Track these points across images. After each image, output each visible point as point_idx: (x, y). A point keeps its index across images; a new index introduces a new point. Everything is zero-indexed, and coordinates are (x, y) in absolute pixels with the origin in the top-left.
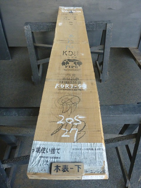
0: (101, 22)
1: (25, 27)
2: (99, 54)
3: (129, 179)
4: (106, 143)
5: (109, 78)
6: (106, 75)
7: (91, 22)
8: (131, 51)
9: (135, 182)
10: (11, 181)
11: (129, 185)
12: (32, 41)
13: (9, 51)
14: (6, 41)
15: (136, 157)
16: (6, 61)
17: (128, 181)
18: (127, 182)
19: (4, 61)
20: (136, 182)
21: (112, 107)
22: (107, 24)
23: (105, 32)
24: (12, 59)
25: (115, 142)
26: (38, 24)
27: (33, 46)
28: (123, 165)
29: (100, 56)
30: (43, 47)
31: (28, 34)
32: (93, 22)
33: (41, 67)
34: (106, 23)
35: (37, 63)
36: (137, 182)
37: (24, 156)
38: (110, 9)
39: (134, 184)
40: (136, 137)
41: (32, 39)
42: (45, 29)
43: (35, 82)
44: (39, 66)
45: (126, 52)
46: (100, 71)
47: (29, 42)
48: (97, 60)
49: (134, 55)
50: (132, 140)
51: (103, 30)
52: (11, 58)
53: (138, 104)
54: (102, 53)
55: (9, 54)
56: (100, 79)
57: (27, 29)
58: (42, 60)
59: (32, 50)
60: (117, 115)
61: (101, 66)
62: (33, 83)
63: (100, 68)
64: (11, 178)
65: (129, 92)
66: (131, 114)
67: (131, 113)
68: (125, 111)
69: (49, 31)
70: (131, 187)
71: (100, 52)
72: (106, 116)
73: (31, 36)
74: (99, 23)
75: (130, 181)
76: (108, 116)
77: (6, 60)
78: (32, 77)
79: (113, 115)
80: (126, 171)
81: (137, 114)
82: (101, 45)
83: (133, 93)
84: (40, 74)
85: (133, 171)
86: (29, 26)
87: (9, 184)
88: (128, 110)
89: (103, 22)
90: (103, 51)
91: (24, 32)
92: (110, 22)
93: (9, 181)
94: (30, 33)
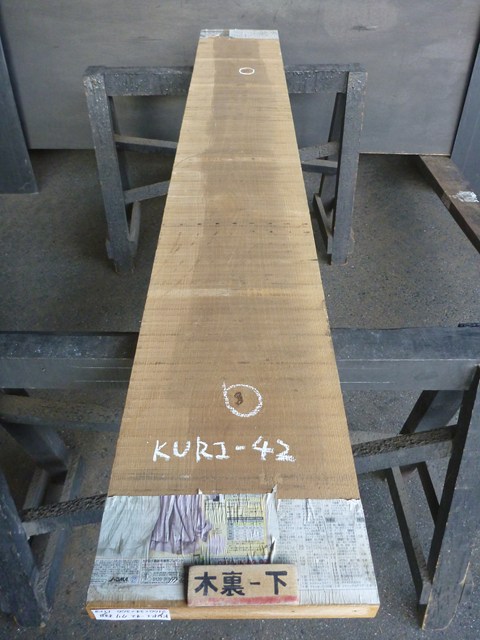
0: (329, 69)
1: (88, 82)
2: (324, 172)
3: (431, 579)
4: (358, 456)
5: (355, 251)
6: (346, 240)
7: (299, 66)
8: (427, 164)
9: (448, 588)
10: (49, 580)
11: (430, 599)
12: (109, 125)
14: (21, 131)
15: (453, 502)
16: (20, 195)
17: (426, 584)
18: (424, 586)
19: (13, 195)
20: (452, 587)
21: (378, 335)
22: (348, 73)
23: (341, 99)
24: (40, 190)
25: (387, 451)
26: (128, 71)
27: (112, 144)
29: (326, 178)
30: (145, 147)
31: (96, 103)
32: (305, 68)
33: (136, 213)
34: (344, 70)
35: (125, 197)
36: (455, 588)
37: (93, 498)
38: (360, 28)
39: (446, 594)
40: (452, 437)
41: (109, 121)
42: (151, 87)
43: (116, 260)
44: (129, 208)
45: (413, 169)
46: (328, 228)
47: (98, 127)
48: (319, 195)
50: (440, 444)
51: (338, 94)
52: (36, 188)
53: (460, 329)
54: (332, 169)
55: (31, 172)
56: (328, 253)
57: (93, 85)
58: (141, 189)
59: (107, 158)
60: (392, 360)
61: (332, 214)
62: (111, 265)
63: (327, 220)
64: (48, 572)
65: (418, 293)
66: (436, 357)
67: (437, 353)
68: (417, 347)
69: (165, 94)
70: (435, 604)
72: (358, 363)
73: (105, 109)
74: (323, 72)
75: (432, 583)
76: (363, 363)
77: (21, 192)
78: (108, 243)
79: (380, 357)
80: (421, 553)
81: (457, 356)
82: (329, 140)
84: (133, 236)
85: (442, 550)
86: (99, 79)
87: (43, 591)
88: (427, 346)
89: (336, 68)
90: (337, 163)
91: (85, 97)
92: (358, 67)
93: (40, 579)
94: (102, 99)
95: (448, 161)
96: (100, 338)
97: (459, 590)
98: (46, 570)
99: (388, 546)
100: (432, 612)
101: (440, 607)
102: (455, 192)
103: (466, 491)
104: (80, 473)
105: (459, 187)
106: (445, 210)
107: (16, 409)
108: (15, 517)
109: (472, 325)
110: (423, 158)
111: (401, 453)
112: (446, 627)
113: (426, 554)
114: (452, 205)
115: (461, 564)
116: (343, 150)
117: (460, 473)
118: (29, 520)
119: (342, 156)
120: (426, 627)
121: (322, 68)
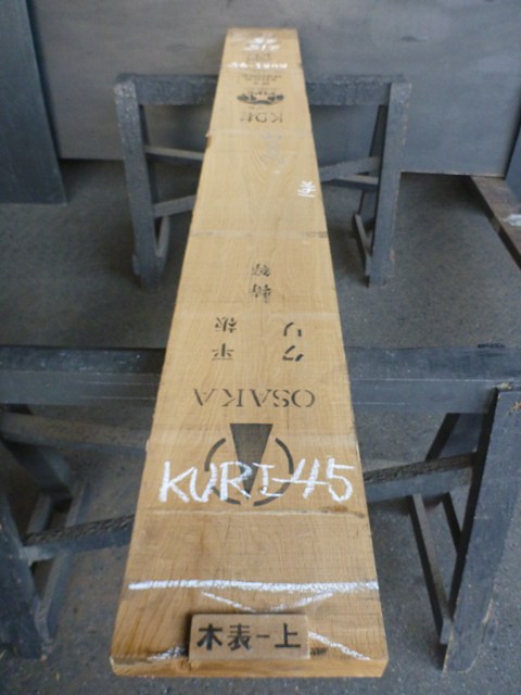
0: (371, 79)
1: (119, 90)
2: (364, 188)
3: (451, 616)
5: (396, 274)
6: (387, 259)
7: (339, 77)
8: (479, 186)
9: (470, 627)
10: (52, 608)
11: (451, 638)
12: (139, 135)
15: (473, 534)
16: (48, 207)
17: (446, 622)
18: (445, 625)
20: (474, 625)
21: (393, 355)
22: (391, 84)
23: (383, 111)
24: (69, 200)
25: (404, 478)
26: (160, 79)
27: (142, 154)
28: (433, 569)
29: (367, 196)
30: (176, 159)
31: (126, 112)
32: (345, 78)
33: (165, 228)
34: (387, 80)
35: (154, 211)
36: (478, 627)
38: (409, 39)
39: (468, 633)
40: (472, 464)
41: (139, 130)
42: (184, 95)
43: (143, 276)
44: (158, 222)
45: (463, 191)
46: (367, 247)
47: (127, 137)
48: (359, 213)
50: (460, 471)
51: (380, 106)
52: (65, 198)
53: (479, 350)
54: (373, 185)
55: (60, 182)
56: (366, 274)
57: (125, 94)
58: (170, 202)
59: (137, 169)
60: (406, 380)
62: (137, 282)
63: (365, 238)
64: (50, 601)
65: (461, 321)
66: (452, 378)
67: (453, 374)
68: (433, 367)
69: (198, 103)
70: (457, 643)
71: (368, 182)
72: (371, 382)
73: (136, 118)
74: (364, 83)
75: (453, 621)
76: (376, 383)
77: (50, 202)
78: (135, 258)
79: (393, 377)
80: (442, 589)
81: (474, 376)
83: (477, 326)
84: (161, 251)
85: (463, 584)
86: (130, 87)
87: (44, 620)
88: (444, 366)
89: (378, 79)
90: (377, 179)
91: (115, 105)
92: (401, 79)
93: (42, 607)
94: (133, 107)
95: (502, 181)
96: (106, 352)
97: (481, 629)
98: (48, 599)
99: (412, 581)
100: (453, 653)
101: (462, 647)
102: (506, 214)
103: (486, 521)
104: (86, 501)
105: (511, 210)
107: (20, 427)
108: (16, 541)
109: (492, 346)
110: (475, 179)
111: (419, 480)
112: (468, 670)
113: (448, 590)
115: (484, 600)
116: (384, 166)
117: (479, 502)
118: (31, 545)
120: (448, 670)
121: (363, 79)
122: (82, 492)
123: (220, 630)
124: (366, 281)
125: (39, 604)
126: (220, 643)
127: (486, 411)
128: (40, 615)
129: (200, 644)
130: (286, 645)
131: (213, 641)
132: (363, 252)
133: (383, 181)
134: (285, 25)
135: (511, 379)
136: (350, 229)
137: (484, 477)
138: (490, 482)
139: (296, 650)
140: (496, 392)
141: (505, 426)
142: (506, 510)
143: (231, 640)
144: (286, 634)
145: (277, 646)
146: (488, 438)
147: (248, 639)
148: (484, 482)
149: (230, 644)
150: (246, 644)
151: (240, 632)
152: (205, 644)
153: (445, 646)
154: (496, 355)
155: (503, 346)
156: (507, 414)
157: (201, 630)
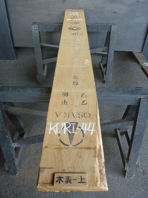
0: (106, 24)
1: (33, 27)
2: (103, 56)
5: (112, 80)
6: (110, 76)
7: (97, 24)
8: (135, 54)
10: (19, 161)
11: (128, 168)
13: (15, 51)
14: (12, 41)
15: (134, 138)
16: (11, 61)
17: (126, 164)
19: (9, 60)
20: (134, 165)
21: (113, 89)
22: (111, 26)
23: (109, 33)
24: (17, 59)
25: (116, 124)
26: (45, 24)
27: (40, 46)
28: (123, 150)
29: (104, 58)
30: (49, 47)
31: (35, 33)
34: (110, 25)
35: (43, 62)
36: (135, 165)
38: (115, 13)
39: (132, 167)
40: (134, 119)
41: (39, 39)
42: (52, 29)
43: (40, 81)
44: (44, 65)
45: (130, 56)
46: (104, 73)
47: (35, 41)
48: (101, 62)
49: (138, 59)
50: (130, 122)
52: (16, 58)
53: (136, 88)
54: (106, 55)
55: (14, 54)
57: (35, 29)
58: (48, 60)
59: (38, 50)
60: (117, 95)
61: (105, 68)
62: (38, 83)
63: (104, 70)
66: (129, 95)
68: (124, 92)
69: (56, 31)
70: (129, 170)
71: (104, 54)
73: (38, 35)
75: (128, 163)
76: (109, 96)
77: (11, 60)
78: (37, 76)
79: (113, 95)
80: (125, 156)
82: (105, 46)
84: (45, 74)
85: (131, 153)
86: (36, 26)
87: (18, 164)
88: (127, 92)
89: (108, 24)
90: (107, 53)
91: (32, 31)
92: (114, 24)
94: (37, 32)
95: (141, 53)
97: (136, 166)
98: (19, 158)
100: (128, 173)
101: (130, 171)
102: (143, 63)
103: (137, 135)
105: (144, 61)
106: (140, 68)
109: (139, 88)
110: (133, 52)
112: (132, 178)
113: (127, 155)
114: (142, 67)
115: (136, 158)
117: (136, 129)
118: (15, 143)
119: (109, 51)
120: (126, 178)
121: (104, 24)
122: (27, 131)
123: (63, 178)
124: (104, 82)
125: (16, 159)
126: (63, 182)
127: (138, 105)
128: (17, 162)
129: (57, 182)
130: (81, 182)
131: (61, 181)
132: (103, 74)
133: (109, 53)
134: (80, 8)
135: (144, 96)
136: (99, 67)
137: (137, 122)
138: (139, 124)
139: (84, 184)
140: (140, 99)
141: (143, 108)
142: (143, 132)
143: (66, 181)
144: (81, 179)
145: (79, 182)
146: (138, 112)
147: (71, 180)
148: (137, 124)
149: (65, 182)
150: (70, 182)
151: (68, 178)
152: (58, 182)
153: (126, 171)
154: (140, 90)
155: (142, 88)
156: (143, 105)
157: (57, 178)
